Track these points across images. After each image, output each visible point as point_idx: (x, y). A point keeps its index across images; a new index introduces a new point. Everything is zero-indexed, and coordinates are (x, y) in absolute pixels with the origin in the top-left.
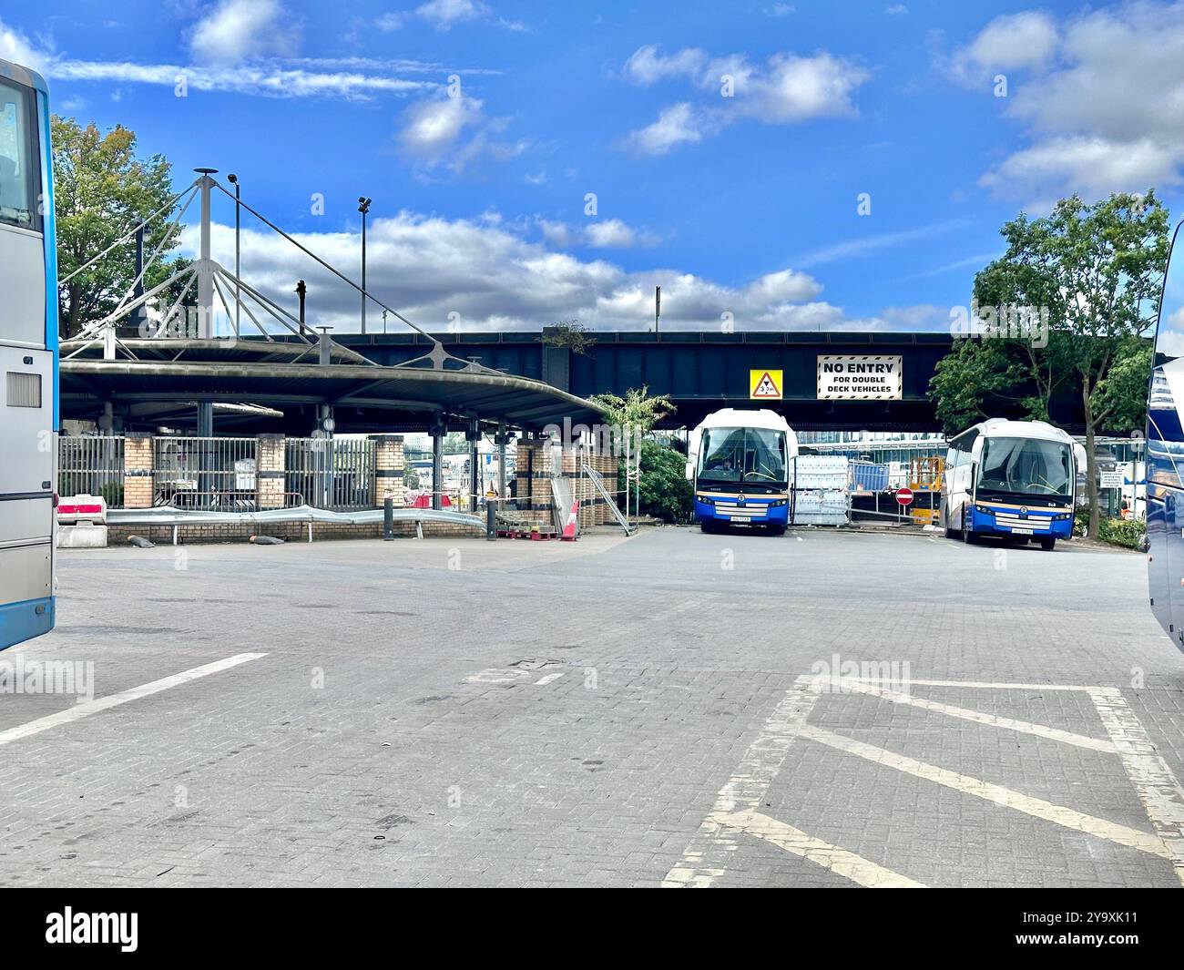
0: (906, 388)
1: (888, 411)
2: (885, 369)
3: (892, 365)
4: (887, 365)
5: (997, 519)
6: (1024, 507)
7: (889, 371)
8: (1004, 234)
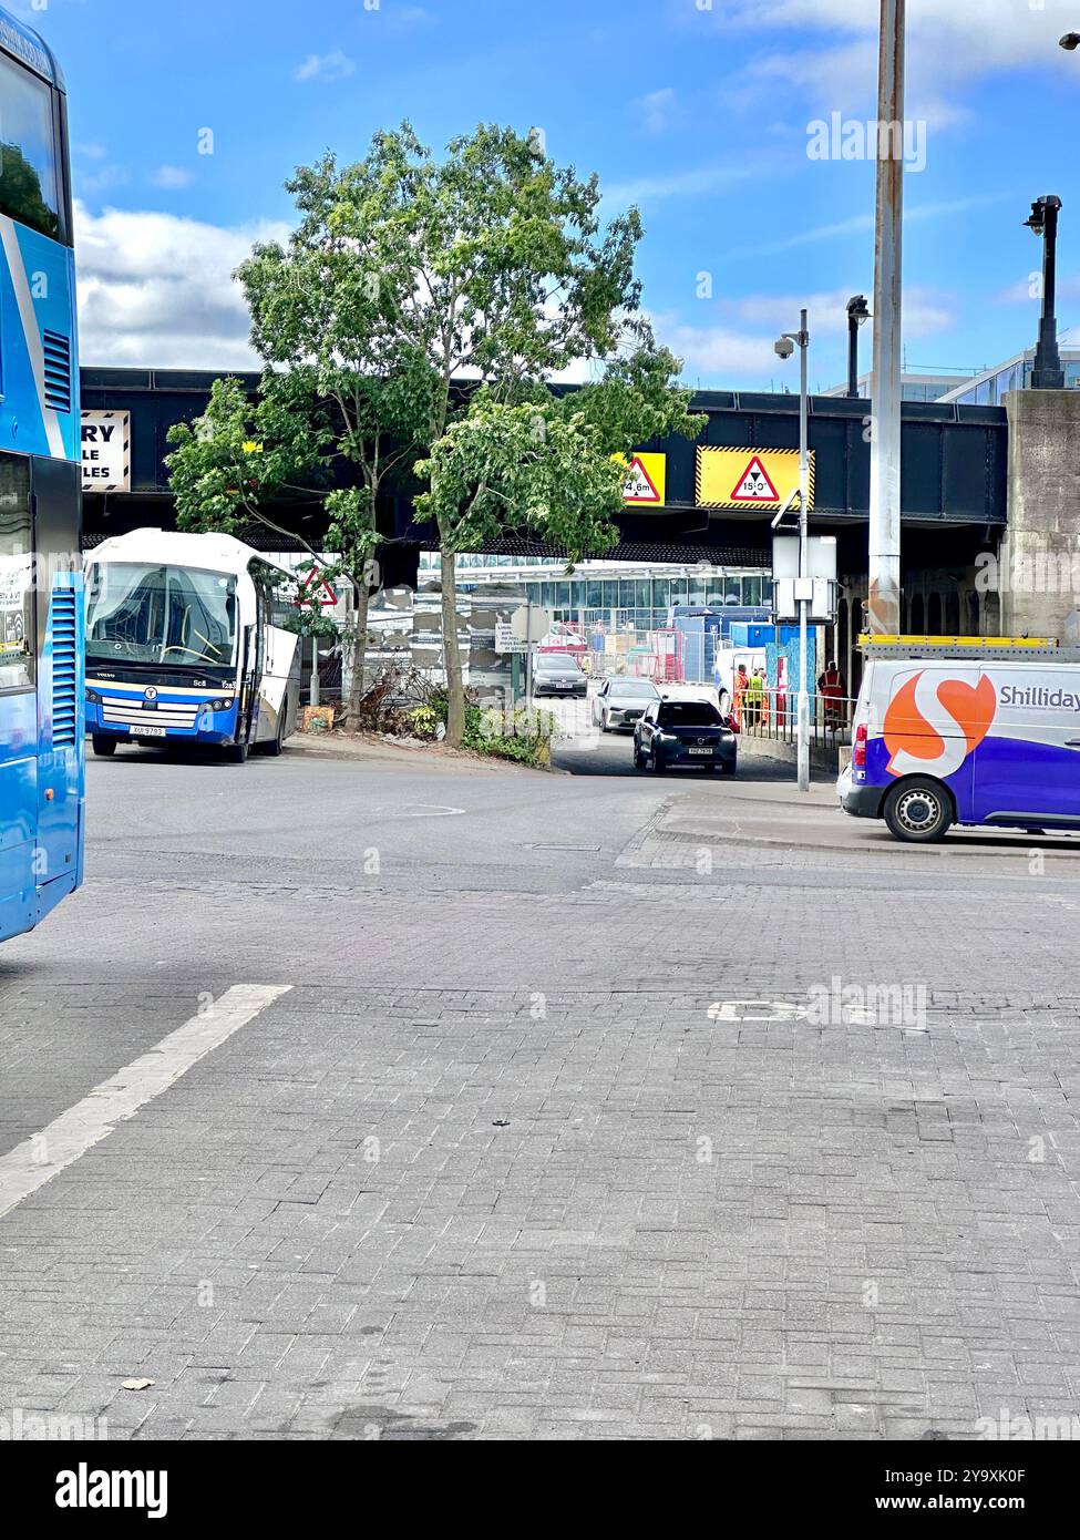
0: (136, 470)
1: (107, 514)
2: (99, 435)
3: (111, 428)
4: (102, 428)
5: (106, 709)
6: (151, 688)
7: (107, 439)
8: (292, 190)
